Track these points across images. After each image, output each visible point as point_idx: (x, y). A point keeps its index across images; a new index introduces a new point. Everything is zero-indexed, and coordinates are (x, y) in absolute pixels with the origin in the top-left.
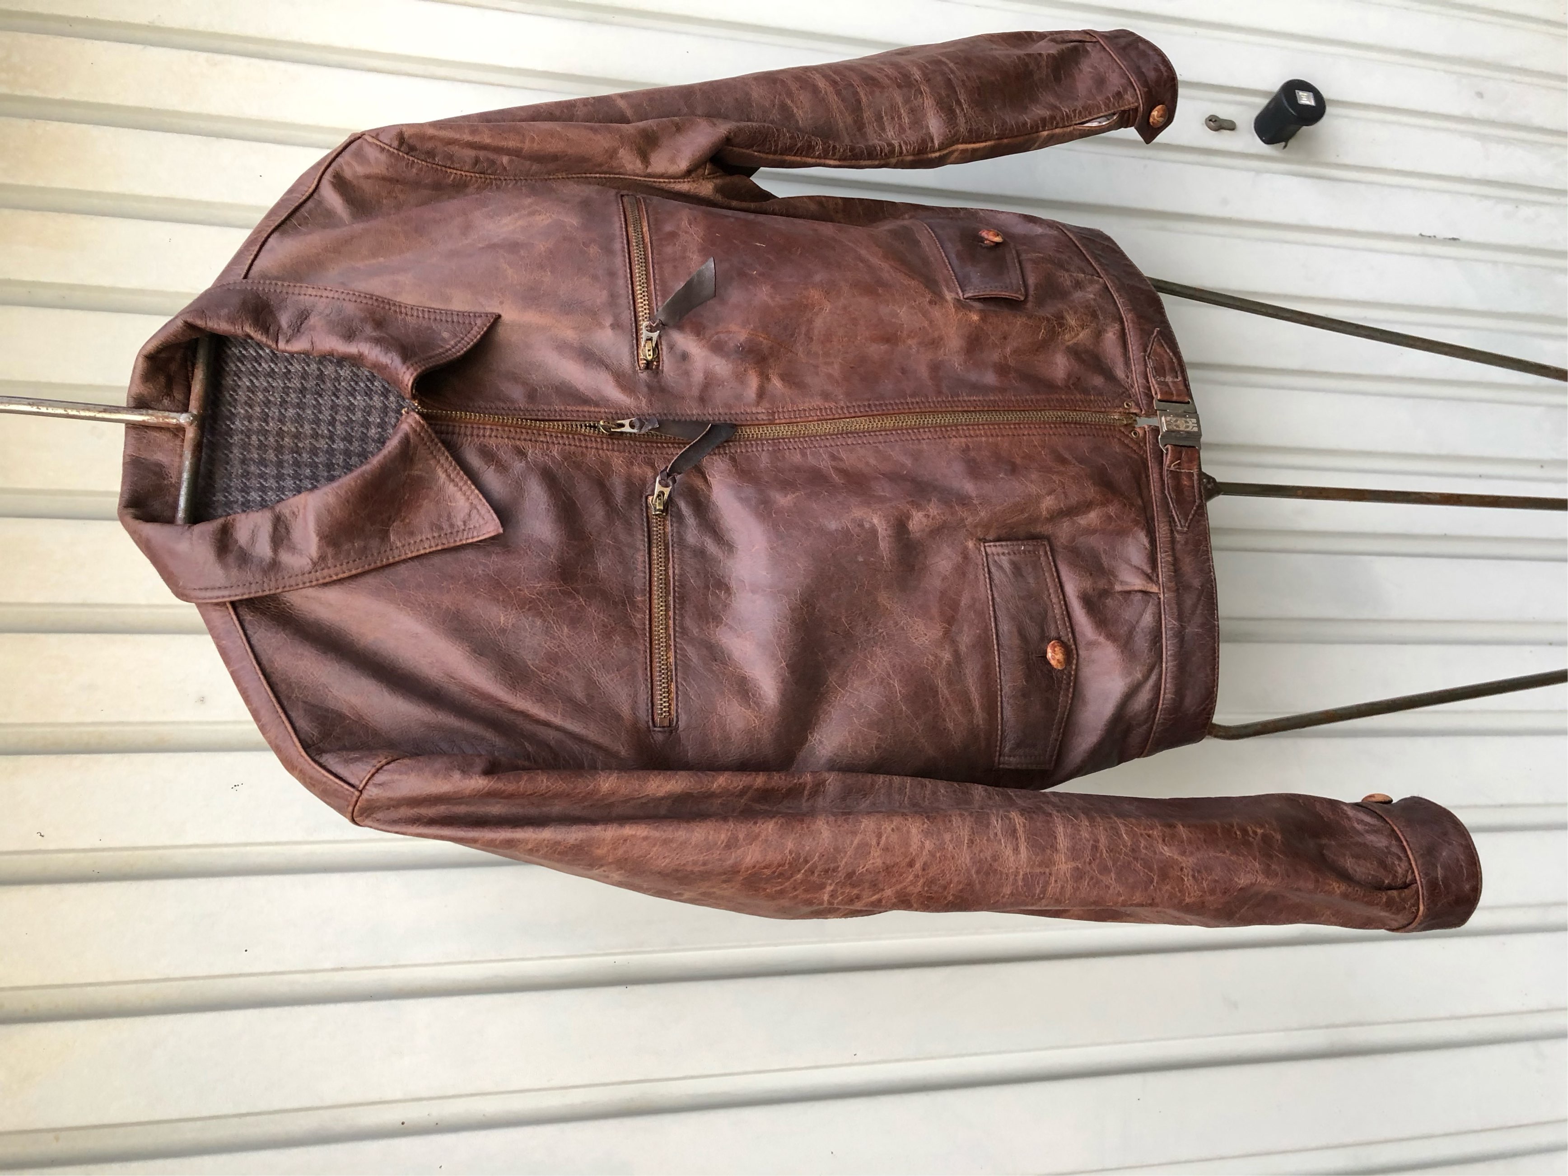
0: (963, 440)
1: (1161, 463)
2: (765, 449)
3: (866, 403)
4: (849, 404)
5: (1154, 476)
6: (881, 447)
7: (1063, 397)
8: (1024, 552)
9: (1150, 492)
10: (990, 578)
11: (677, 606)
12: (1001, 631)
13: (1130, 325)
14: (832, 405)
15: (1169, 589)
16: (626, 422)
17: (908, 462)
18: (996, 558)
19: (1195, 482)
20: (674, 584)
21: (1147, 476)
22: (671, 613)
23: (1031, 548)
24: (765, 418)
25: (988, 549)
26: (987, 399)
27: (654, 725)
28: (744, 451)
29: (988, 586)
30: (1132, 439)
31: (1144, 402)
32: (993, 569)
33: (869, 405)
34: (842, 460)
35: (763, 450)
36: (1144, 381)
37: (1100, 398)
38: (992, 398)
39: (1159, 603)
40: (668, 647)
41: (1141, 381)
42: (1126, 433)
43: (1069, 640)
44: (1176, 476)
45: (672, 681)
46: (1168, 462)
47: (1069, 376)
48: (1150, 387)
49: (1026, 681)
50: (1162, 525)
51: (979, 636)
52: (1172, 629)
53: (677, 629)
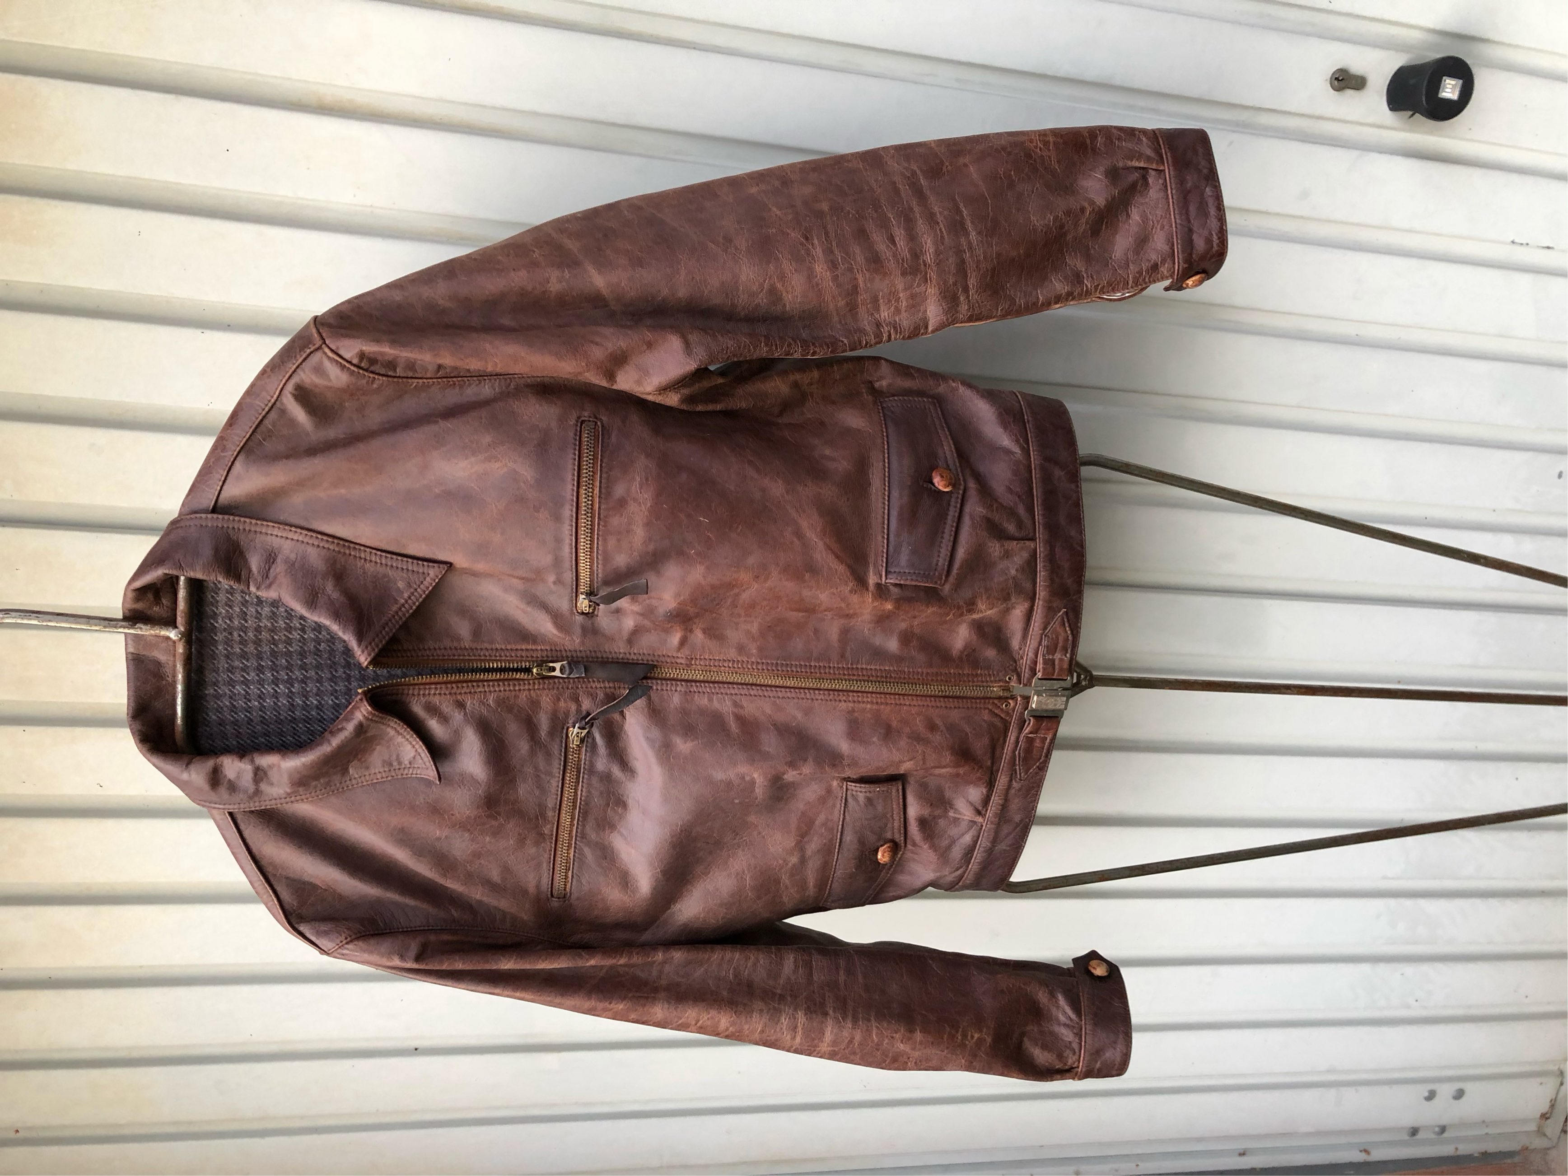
0: (851, 705)
1: (1021, 729)
2: (678, 689)
3: (774, 662)
4: (759, 661)
5: (1012, 737)
6: (778, 702)
7: (952, 671)
8: (879, 791)
9: (1003, 749)
10: (845, 804)
11: (581, 819)
12: (844, 840)
13: (1041, 603)
14: (745, 659)
15: (992, 823)
16: (557, 666)
17: (799, 715)
18: (854, 793)
19: (1046, 747)
20: (580, 803)
21: (1005, 742)
22: (575, 822)
23: (885, 789)
24: (683, 662)
25: (849, 787)
26: (882, 668)
27: (552, 896)
28: (659, 688)
29: (842, 812)
30: (1002, 709)
31: (1026, 675)
32: (850, 800)
33: (777, 663)
34: (742, 707)
35: (676, 691)
36: (1033, 657)
37: (986, 672)
38: (887, 668)
39: (981, 829)
40: (569, 847)
41: (1031, 655)
42: (999, 704)
43: (900, 841)
44: (1030, 741)
45: (569, 869)
46: (1026, 731)
47: (966, 647)
48: (1037, 662)
49: (856, 869)
50: (1003, 777)
51: (825, 844)
52: (984, 847)
53: (578, 835)
